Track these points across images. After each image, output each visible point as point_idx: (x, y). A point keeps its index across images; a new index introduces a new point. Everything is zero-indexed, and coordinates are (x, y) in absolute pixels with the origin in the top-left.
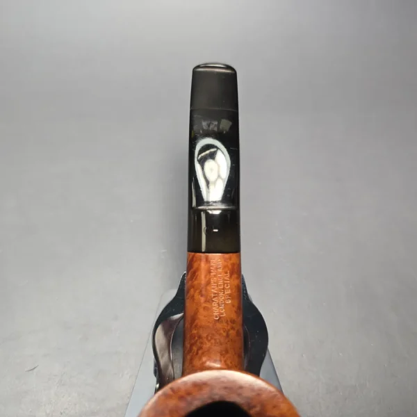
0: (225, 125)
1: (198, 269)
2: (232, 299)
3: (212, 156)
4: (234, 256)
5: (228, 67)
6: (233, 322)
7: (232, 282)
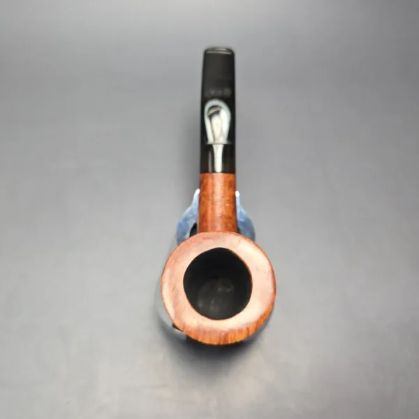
0: (227, 92)
1: (207, 184)
2: (230, 203)
3: (218, 113)
4: (231, 176)
5: (229, 50)
6: (230, 218)
7: (229, 192)
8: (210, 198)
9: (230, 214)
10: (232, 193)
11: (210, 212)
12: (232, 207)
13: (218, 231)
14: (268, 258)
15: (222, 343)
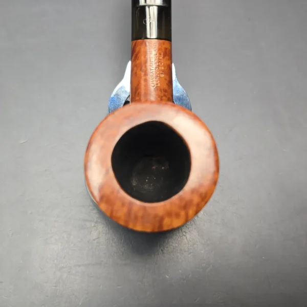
1: (139, 52)
2: (165, 74)
4: (167, 42)
6: (165, 91)
7: (165, 62)
8: (143, 68)
9: (165, 86)
10: (168, 62)
11: (143, 82)
12: (168, 79)
13: (152, 102)
14: (210, 132)
15: (156, 230)
